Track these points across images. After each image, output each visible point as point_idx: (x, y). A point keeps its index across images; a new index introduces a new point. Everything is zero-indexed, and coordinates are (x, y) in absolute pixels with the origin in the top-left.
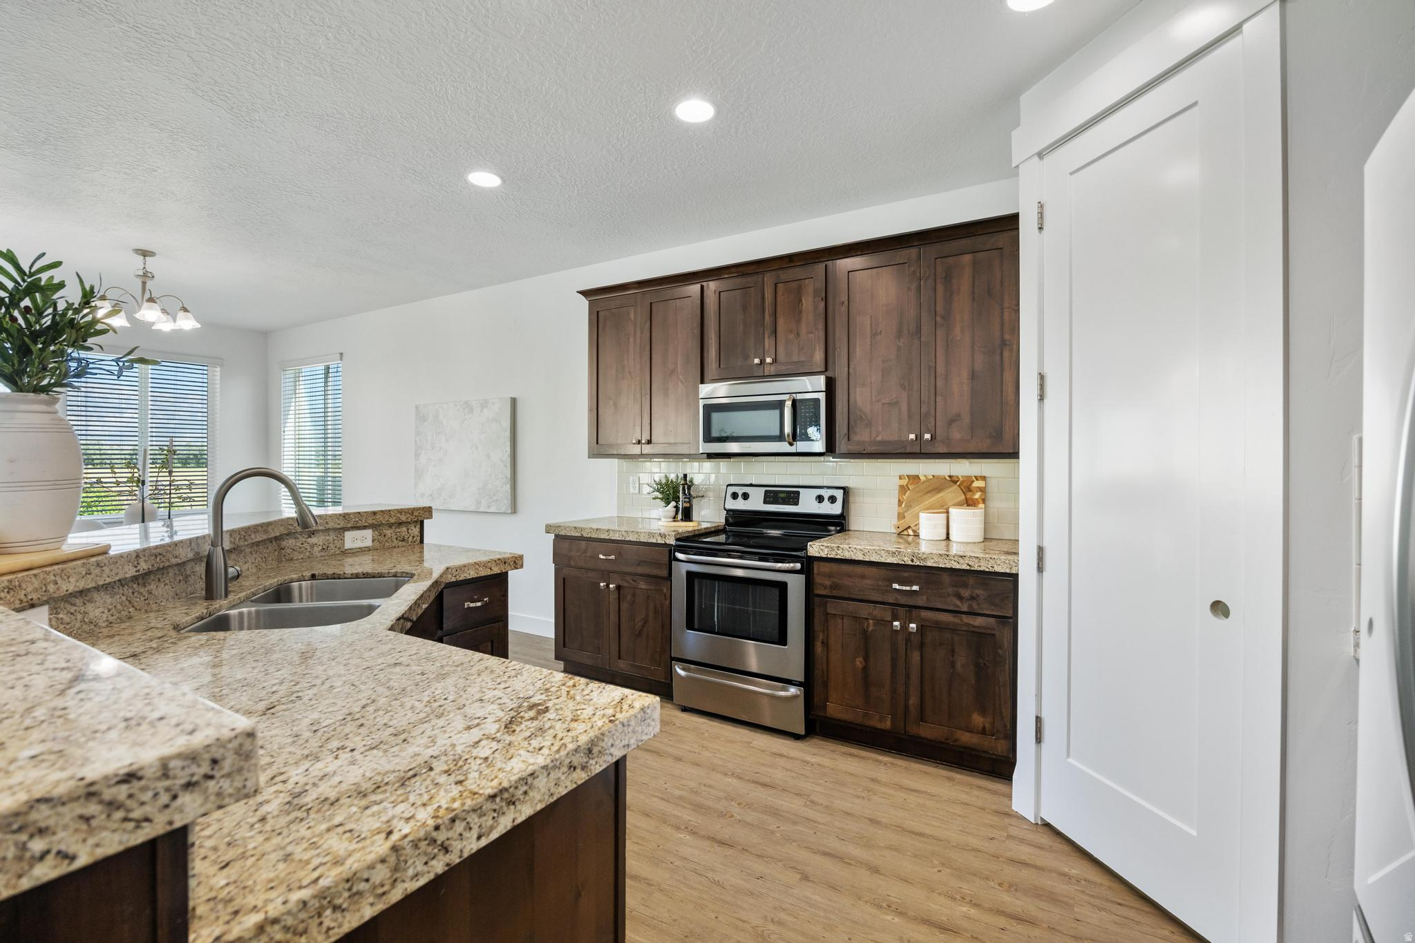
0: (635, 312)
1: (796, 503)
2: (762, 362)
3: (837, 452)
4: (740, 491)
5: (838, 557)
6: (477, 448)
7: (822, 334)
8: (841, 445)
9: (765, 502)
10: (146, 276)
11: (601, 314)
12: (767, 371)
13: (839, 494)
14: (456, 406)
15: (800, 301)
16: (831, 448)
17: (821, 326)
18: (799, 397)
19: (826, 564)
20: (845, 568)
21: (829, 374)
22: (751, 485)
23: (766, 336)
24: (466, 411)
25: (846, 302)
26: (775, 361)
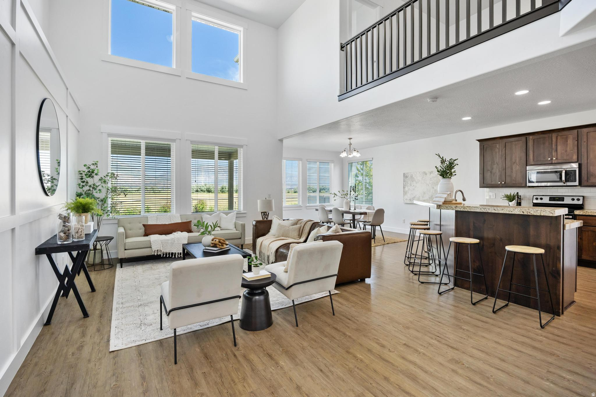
0: (499, 145)
1: (563, 201)
2: (552, 159)
3: (582, 185)
4: (539, 197)
5: (587, 214)
6: (428, 185)
7: (576, 151)
8: (584, 182)
9: (550, 200)
10: (350, 144)
11: (485, 146)
12: (553, 162)
13: (581, 198)
14: (420, 173)
15: (567, 141)
16: (580, 184)
17: (576, 148)
18: (567, 169)
19: (583, 217)
20: (589, 217)
21: (580, 162)
22: (543, 195)
23: (553, 151)
24: (424, 174)
25: (586, 141)
26: (557, 159)
